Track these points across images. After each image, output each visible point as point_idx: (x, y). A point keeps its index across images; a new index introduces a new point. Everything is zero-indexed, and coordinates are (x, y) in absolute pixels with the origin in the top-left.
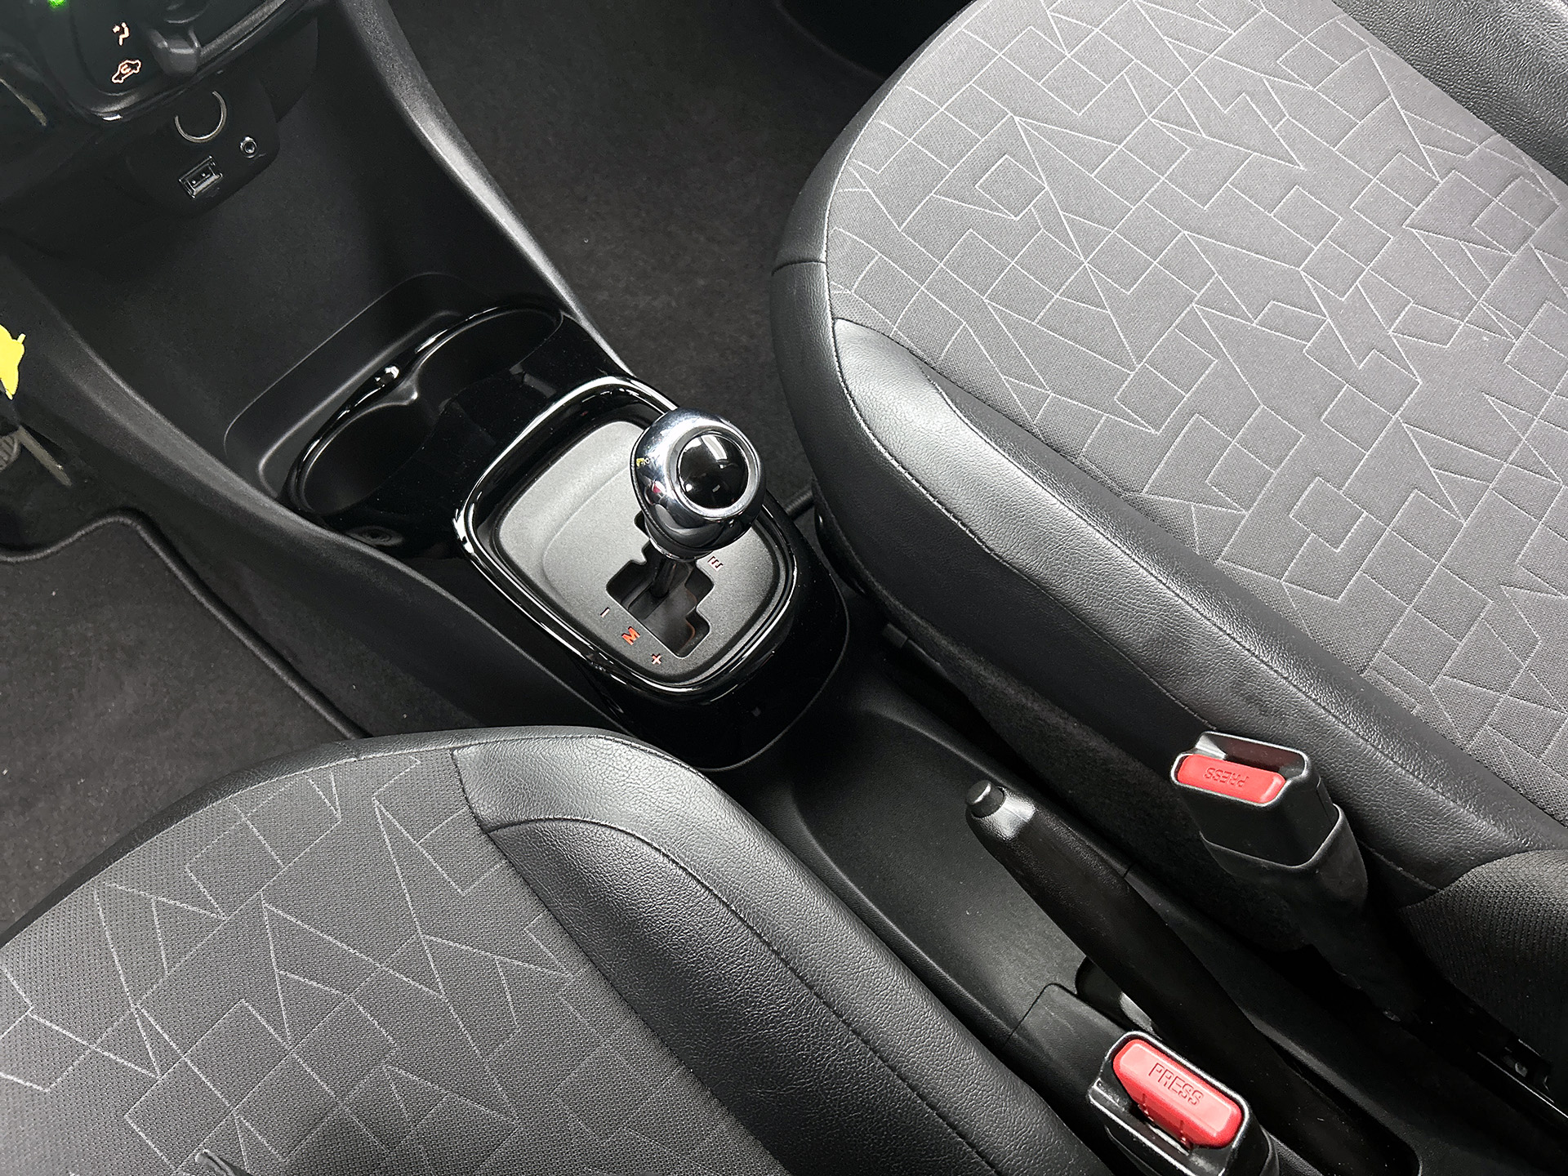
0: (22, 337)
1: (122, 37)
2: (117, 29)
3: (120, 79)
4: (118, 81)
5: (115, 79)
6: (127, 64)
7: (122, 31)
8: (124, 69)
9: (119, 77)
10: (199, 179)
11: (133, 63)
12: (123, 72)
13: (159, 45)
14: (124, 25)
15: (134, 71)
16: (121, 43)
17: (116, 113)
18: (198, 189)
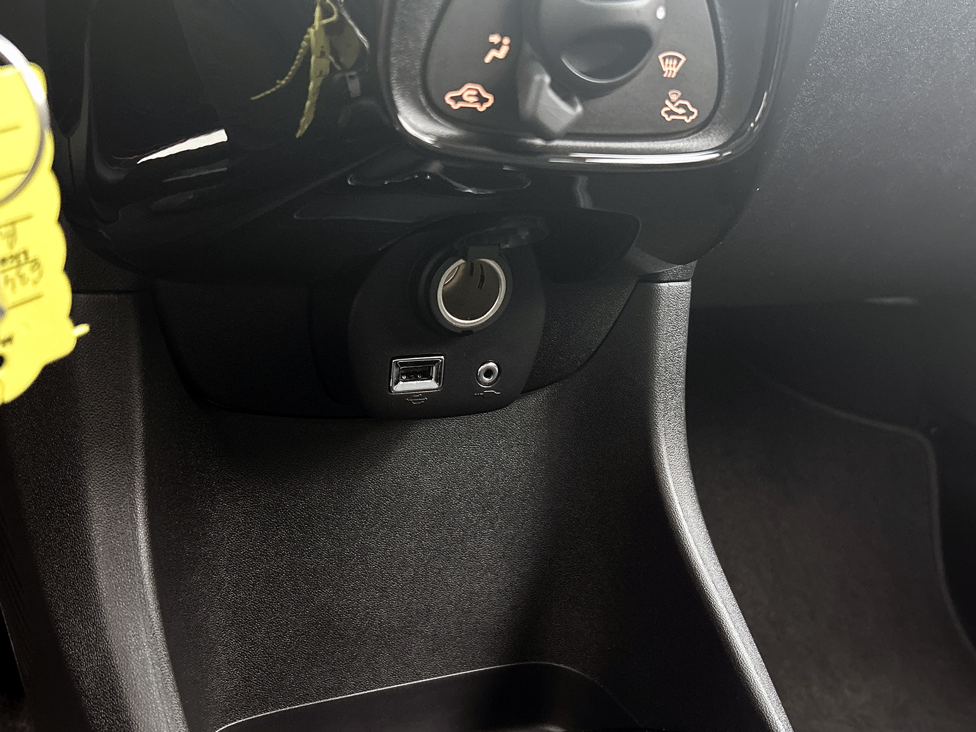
0: (84, 329)
1: (493, 53)
2: (495, 39)
3: (456, 102)
4: (451, 103)
5: (450, 99)
6: (477, 90)
7: (498, 47)
8: (469, 94)
9: (458, 99)
10: (412, 374)
11: (484, 95)
12: (465, 97)
13: (537, 78)
14: (506, 41)
15: (477, 106)
16: (488, 59)
18: (402, 387)
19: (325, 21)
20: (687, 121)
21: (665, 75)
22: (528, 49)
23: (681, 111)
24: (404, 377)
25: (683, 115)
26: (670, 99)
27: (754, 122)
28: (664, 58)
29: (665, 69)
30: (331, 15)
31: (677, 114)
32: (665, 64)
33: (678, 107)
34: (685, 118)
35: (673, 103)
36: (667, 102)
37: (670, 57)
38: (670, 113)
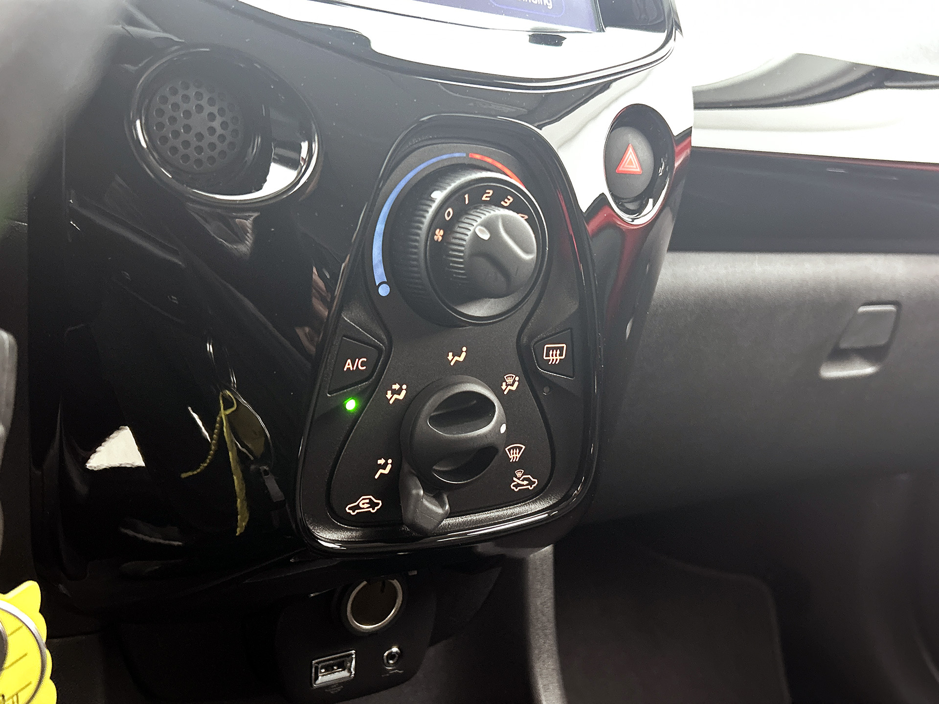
1: (381, 471)
2: (381, 462)
3: (354, 512)
4: (350, 512)
5: (349, 509)
6: (370, 499)
7: (384, 467)
8: (363, 504)
9: (355, 508)
10: (329, 669)
11: (376, 501)
12: (361, 505)
13: (414, 492)
14: (390, 460)
15: (371, 510)
16: (377, 477)
17: (334, 541)
18: (323, 679)
19: (229, 412)
20: (530, 488)
21: (511, 461)
22: (406, 467)
23: (525, 483)
24: (323, 671)
25: (527, 485)
26: (516, 477)
27: (577, 490)
28: (509, 450)
29: (511, 457)
30: (232, 406)
31: (523, 485)
32: (510, 454)
33: (523, 481)
34: (529, 487)
35: (519, 479)
36: (515, 479)
37: (513, 448)
38: (517, 486)
